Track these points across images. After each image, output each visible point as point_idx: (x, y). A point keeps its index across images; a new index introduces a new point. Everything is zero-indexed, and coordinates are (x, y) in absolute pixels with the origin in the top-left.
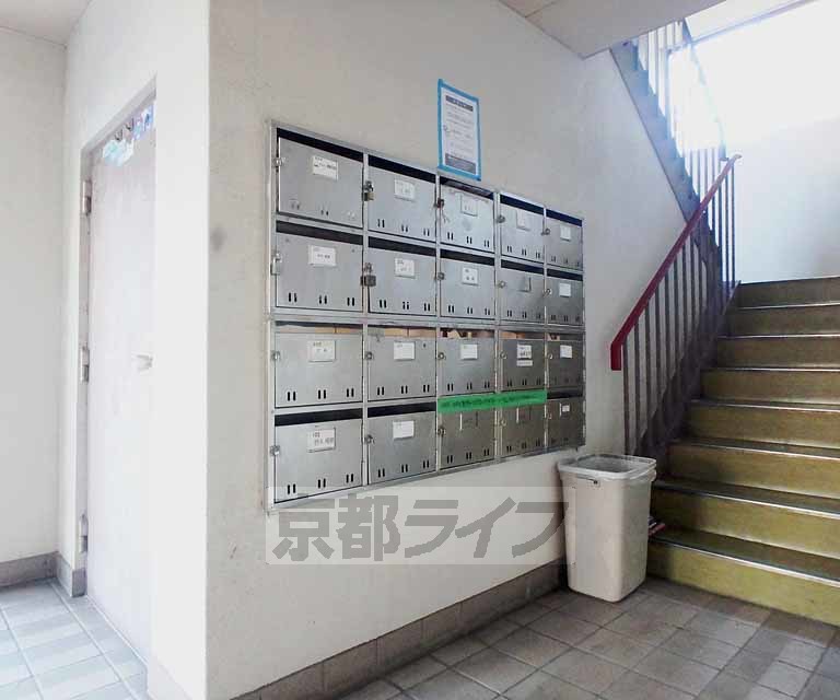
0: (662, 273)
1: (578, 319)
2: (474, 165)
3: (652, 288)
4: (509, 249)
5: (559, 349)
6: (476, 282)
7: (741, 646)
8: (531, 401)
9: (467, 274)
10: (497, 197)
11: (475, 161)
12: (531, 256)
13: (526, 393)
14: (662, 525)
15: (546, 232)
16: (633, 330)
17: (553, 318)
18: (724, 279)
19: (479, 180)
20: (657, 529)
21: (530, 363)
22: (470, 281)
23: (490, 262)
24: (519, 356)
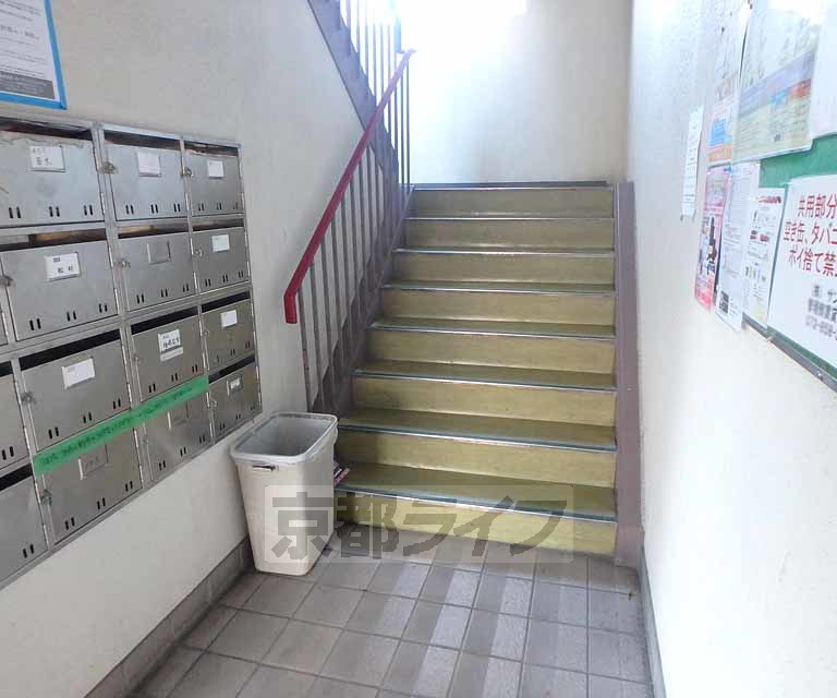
0: (338, 197)
1: (241, 274)
2: (49, 84)
3: (328, 218)
4: (130, 209)
5: (220, 317)
6: (76, 271)
7: (416, 596)
8: (187, 396)
9: (58, 265)
10: (98, 135)
11: (51, 77)
12: (166, 211)
13: (178, 390)
14: (347, 471)
15: (186, 174)
16: (309, 271)
17: (208, 283)
18: (400, 182)
19: (62, 107)
20: (342, 476)
21: (180, 351)
22: (67, 273)
23: (100, 236)
24: (162, 348)
